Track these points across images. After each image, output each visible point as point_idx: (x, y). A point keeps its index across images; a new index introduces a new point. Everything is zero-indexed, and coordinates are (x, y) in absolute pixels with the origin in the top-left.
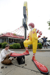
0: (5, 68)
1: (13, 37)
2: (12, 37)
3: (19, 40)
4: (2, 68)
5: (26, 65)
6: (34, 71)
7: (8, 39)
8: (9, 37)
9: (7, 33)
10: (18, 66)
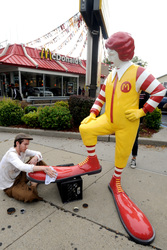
0: (18, 212)
1: (39, 68)
2: (34, 68)
3: (67, 79)
4: (11, 211)
5: (85, 206)
6: (109, 230)
7: (16, 75)
8: (20, 69)
9: (10, 46)
10: (58, 208)
